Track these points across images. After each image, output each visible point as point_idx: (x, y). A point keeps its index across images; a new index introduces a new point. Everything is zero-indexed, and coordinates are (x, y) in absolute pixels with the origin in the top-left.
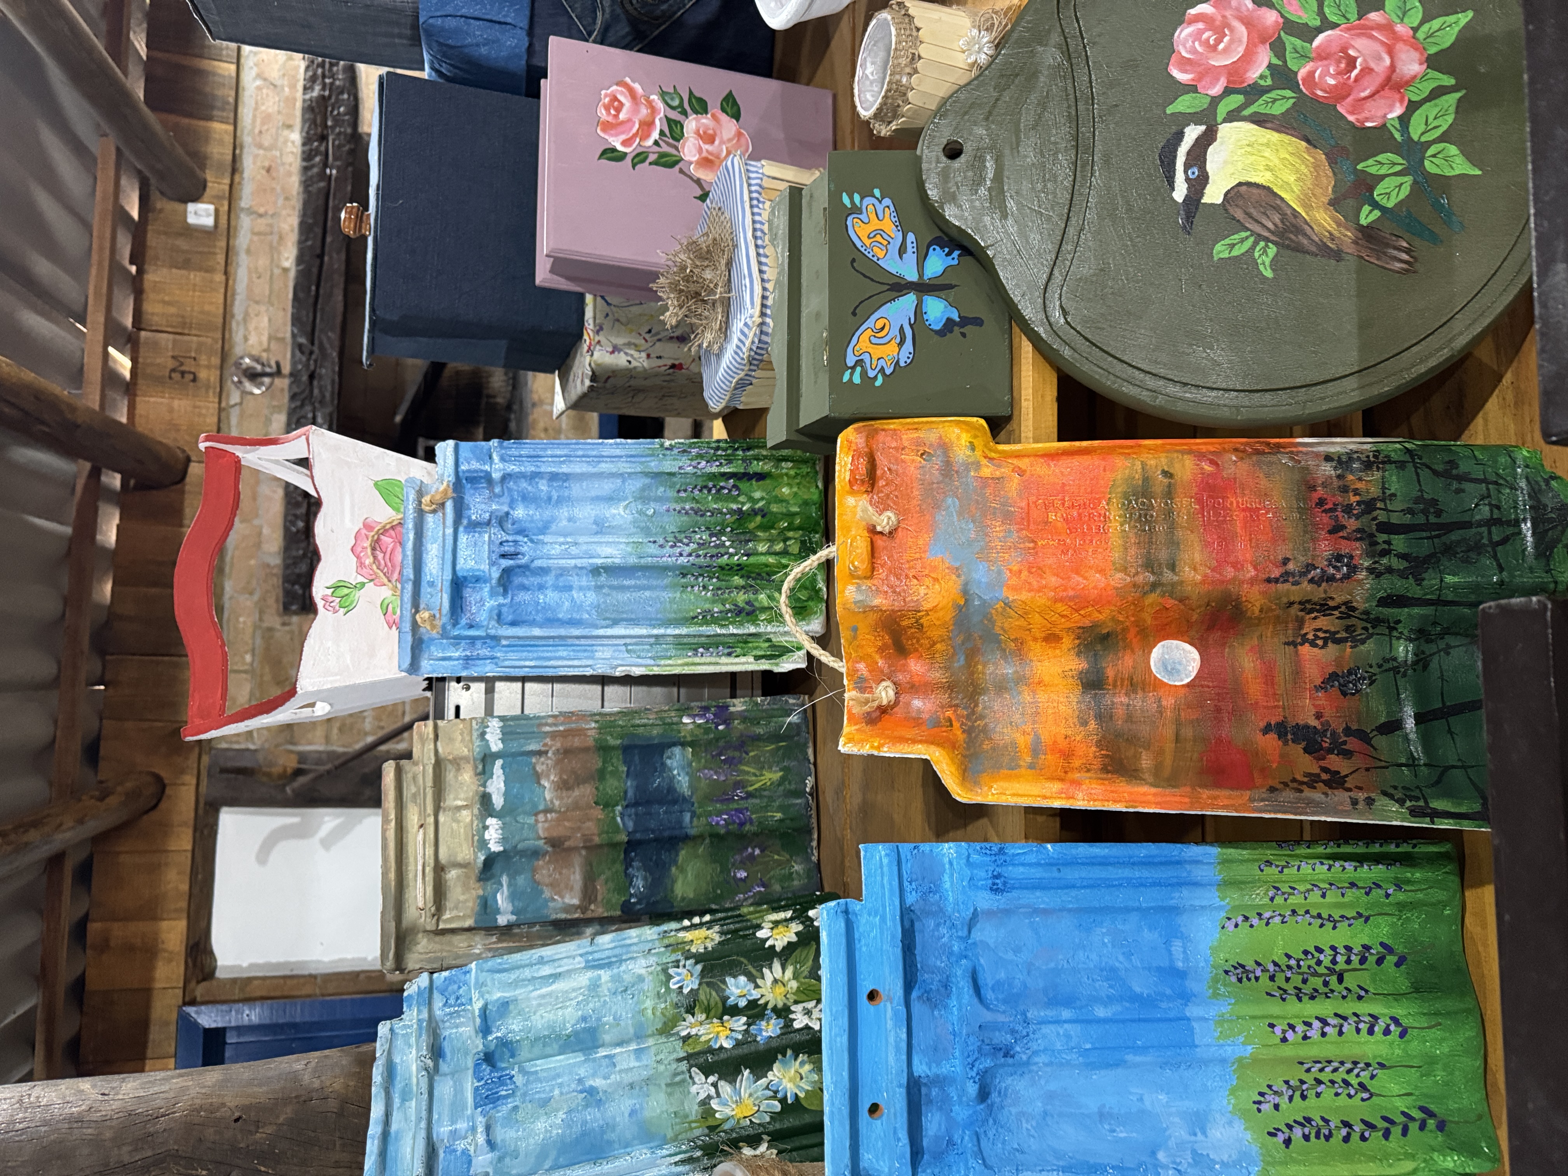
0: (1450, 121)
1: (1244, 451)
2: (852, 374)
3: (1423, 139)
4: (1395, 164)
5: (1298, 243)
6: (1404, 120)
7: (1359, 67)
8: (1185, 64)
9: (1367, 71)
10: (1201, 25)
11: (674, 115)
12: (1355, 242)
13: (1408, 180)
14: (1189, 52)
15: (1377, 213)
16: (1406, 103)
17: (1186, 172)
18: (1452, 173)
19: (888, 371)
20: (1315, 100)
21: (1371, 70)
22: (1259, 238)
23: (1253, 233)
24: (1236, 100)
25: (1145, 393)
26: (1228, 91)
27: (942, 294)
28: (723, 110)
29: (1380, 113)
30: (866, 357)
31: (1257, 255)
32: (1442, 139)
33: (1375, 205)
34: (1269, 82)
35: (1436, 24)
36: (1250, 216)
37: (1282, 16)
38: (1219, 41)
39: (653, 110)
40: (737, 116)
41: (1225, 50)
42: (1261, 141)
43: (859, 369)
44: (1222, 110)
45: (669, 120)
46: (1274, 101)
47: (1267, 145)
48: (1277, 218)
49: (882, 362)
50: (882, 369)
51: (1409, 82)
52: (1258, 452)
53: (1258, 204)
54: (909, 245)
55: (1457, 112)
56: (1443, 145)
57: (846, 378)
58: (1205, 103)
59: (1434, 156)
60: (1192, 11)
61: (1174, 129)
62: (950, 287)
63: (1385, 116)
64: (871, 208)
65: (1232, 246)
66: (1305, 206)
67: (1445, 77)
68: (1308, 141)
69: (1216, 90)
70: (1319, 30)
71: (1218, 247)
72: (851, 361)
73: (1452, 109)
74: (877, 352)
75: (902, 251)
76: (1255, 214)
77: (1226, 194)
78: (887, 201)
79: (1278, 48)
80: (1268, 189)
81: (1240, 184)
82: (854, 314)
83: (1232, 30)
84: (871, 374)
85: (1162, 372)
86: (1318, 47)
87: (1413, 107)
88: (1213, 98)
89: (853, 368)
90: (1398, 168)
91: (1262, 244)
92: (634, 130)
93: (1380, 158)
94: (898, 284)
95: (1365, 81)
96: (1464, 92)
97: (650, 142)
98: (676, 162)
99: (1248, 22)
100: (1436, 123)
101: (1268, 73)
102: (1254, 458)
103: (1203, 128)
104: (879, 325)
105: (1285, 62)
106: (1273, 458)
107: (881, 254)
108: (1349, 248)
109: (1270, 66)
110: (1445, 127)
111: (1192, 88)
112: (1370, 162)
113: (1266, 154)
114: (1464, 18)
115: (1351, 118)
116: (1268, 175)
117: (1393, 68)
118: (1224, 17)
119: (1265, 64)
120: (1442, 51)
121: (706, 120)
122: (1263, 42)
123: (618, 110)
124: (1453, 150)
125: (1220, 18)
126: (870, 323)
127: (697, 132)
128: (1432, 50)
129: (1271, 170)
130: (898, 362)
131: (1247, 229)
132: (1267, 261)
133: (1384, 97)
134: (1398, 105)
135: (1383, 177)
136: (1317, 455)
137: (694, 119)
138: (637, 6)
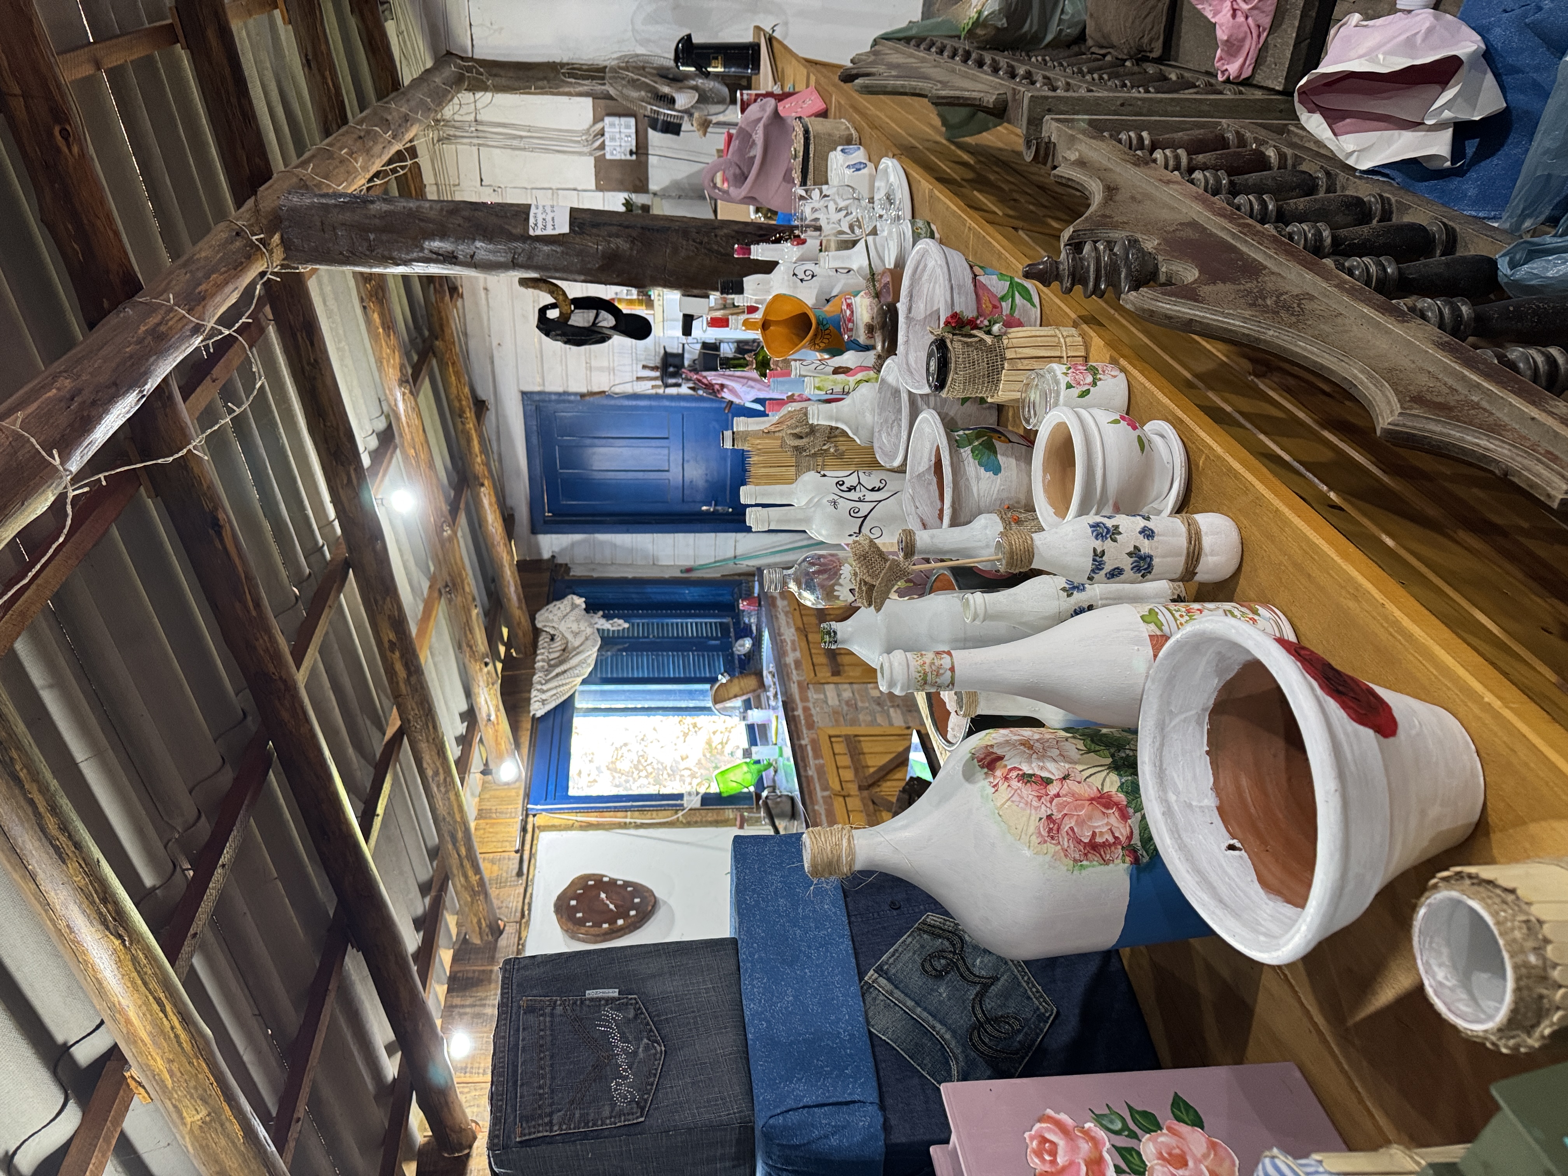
11: (1123, 1142)
28: (1179, 1119)
39: (1096, 1142)
40: (1198, 1122)
45: (1118, 1149)
121: (1163, 1138)
123: (1053, 1153)
127: (1161, 1157)
137: (1149, 1139)
138: (991, 1044)
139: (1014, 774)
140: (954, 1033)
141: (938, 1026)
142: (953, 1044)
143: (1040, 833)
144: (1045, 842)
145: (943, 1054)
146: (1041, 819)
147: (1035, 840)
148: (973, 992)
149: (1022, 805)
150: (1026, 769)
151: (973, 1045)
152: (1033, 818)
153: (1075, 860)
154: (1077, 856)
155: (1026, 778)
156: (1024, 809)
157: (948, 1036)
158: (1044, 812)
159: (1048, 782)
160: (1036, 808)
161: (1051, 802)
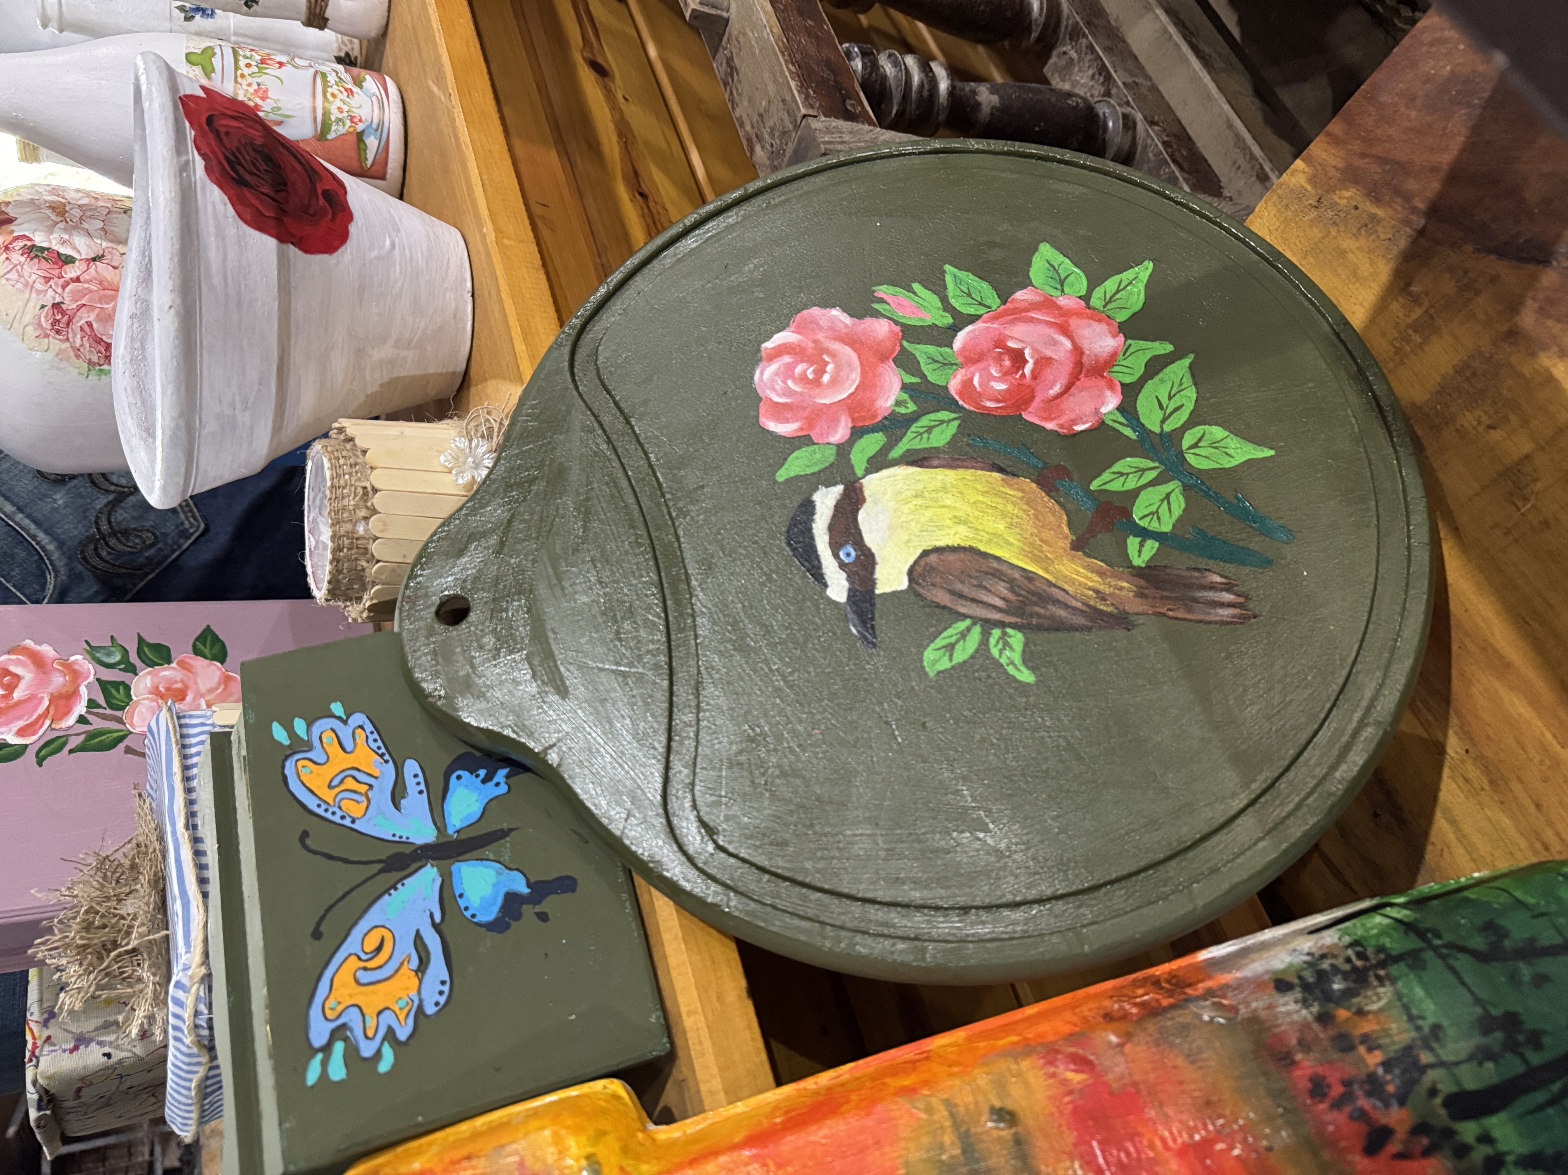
0: (1194, 396)
1: (1125, 1016)
2: (325, 1064)
3: (1167, 428)
4: (1144, 470)
5: (1052, 617)
6: (1127, 409)
7: (1031, 361)
8: (781, 411)
9: (1043, 362)
10: (787, 359)
11: (113, 675)
12: (1140, 595)
13: (1174, 486)
14: (784, 395)
15: (1151, 547)
16: (1119, 388)
17: (836, 556)
18: (1234, 463)
19: (403, 1034)
20: (987, 415)
21: (1049, 360)
22: (988, 625)
23: (975, 620)
24: (872, 443)
25: (901, 946)
26: (857, 433)
27: (487, 852)
28: (197, 652)
29: (1088, 409)
30: (353, 1018)
31: (995, 652)
32: (1193, 421)
33: (1145, 534)
34: (912, 407)
35: (1110, 285)
36: (960, 596)
37: (896, 323)
38: (820, 372)
39: (76, 675)
40: (219, 656)
41: (834, 381)
42: (931, 486)
43: (339, 1047)
44: (859, 457)
45: (104, 684)
46: (930, 429)
47: (944, 489)
48: (1002, 588)
49: (387, 1018)
50: (391, 1031)
51: (1111, 360)
52: (1151, 1011)
53: (964, 575)
54: (410, 782)
55: (1195, 384)
56: (1198, 430)
57: (312, 1075)
58: (830, 456)
59: (1195, 446)
60: (769, 345)
61: (797, 501)
62: (501, 834)
63: (1097, 411)
64: (328, 737)
65: (950, 648)
66: (1036, 560)
67: (1156, 344)
68: (1001, 470)
69: (841, 434)
70: (954, 329)
71: (929, 655)
72: (319, 1034)
73: (1188, 381)
74: (372, 1000)
75: (397, 795)
76: (966, 591)
77: (911, 572)
78: (358, 718)
79: (907, 362)
80: (971, 550)
81: (925, 553)
82: (317, 934)
83: (833, 355)
84: (367, 1050)
85: (917, 896)
86: (963, 349)
87: (1130, 392)
88: (840, 446)
89: (327, 1049)
90: (1151, 475)
91: (996, 633)
92: (41, 710)
93: (1119, 466)
94: (401, 855)
95: (1049, 374)
96: (1192, 356)
97: (71, 720)
98: (121, 739)
99: (851, 340)
100: (1172, 406)
101: (905, 396)
102: (1151, 1026)
103: (840, 488)
104: (371, 944)
105: (923, 376)
106: (1183, 1017)
107: (356, 810)
108: (1134, 606)
109: (905, 387)
110: (1190, 406)
111: (803, 441)
112: (1106, 476)
113: (948, 502)
114: (1145, 270)
115: (1050, 426)
116: (962, 530)
117: (1078, 350)
118: (815, 342)
119: (897, 385)
120: (1134, 315)
121: (168, 673)
122: (883, 359)
123: (12, 687)
124: (1217, 432)
125: (810, 345)
126: (352, 945)
127: (155, 691)
128: (1122, 317)
129: (965, 523)
130: (420, 1009)
131: (965, 616)
132: (1017, 658)
133: (1083, 389)
134: (1108, 393)
135: (1134, 494)
136: (1257, 984)
137: (149, 673)
138: (108, 558)
139: (20, 244)
140: (61, 544)
141: (41, 536)
142: (56, 556)
143: (39, 324)
144: (47, 336)
145: (39, 567)
146: (43, 307)
147: (31, 332)
148: (102, 501)
149: (19, 285)
150: (40, 240)
151: (84, 558)
152: (31, 304)
153: (90, 362)
154: (95, 359)
155: (33, 252)
156: (21, 292)
157: (51, 547)
158: (50, 298)
159: (68, 260)
160: (39, 292)
161: (64, 287)
